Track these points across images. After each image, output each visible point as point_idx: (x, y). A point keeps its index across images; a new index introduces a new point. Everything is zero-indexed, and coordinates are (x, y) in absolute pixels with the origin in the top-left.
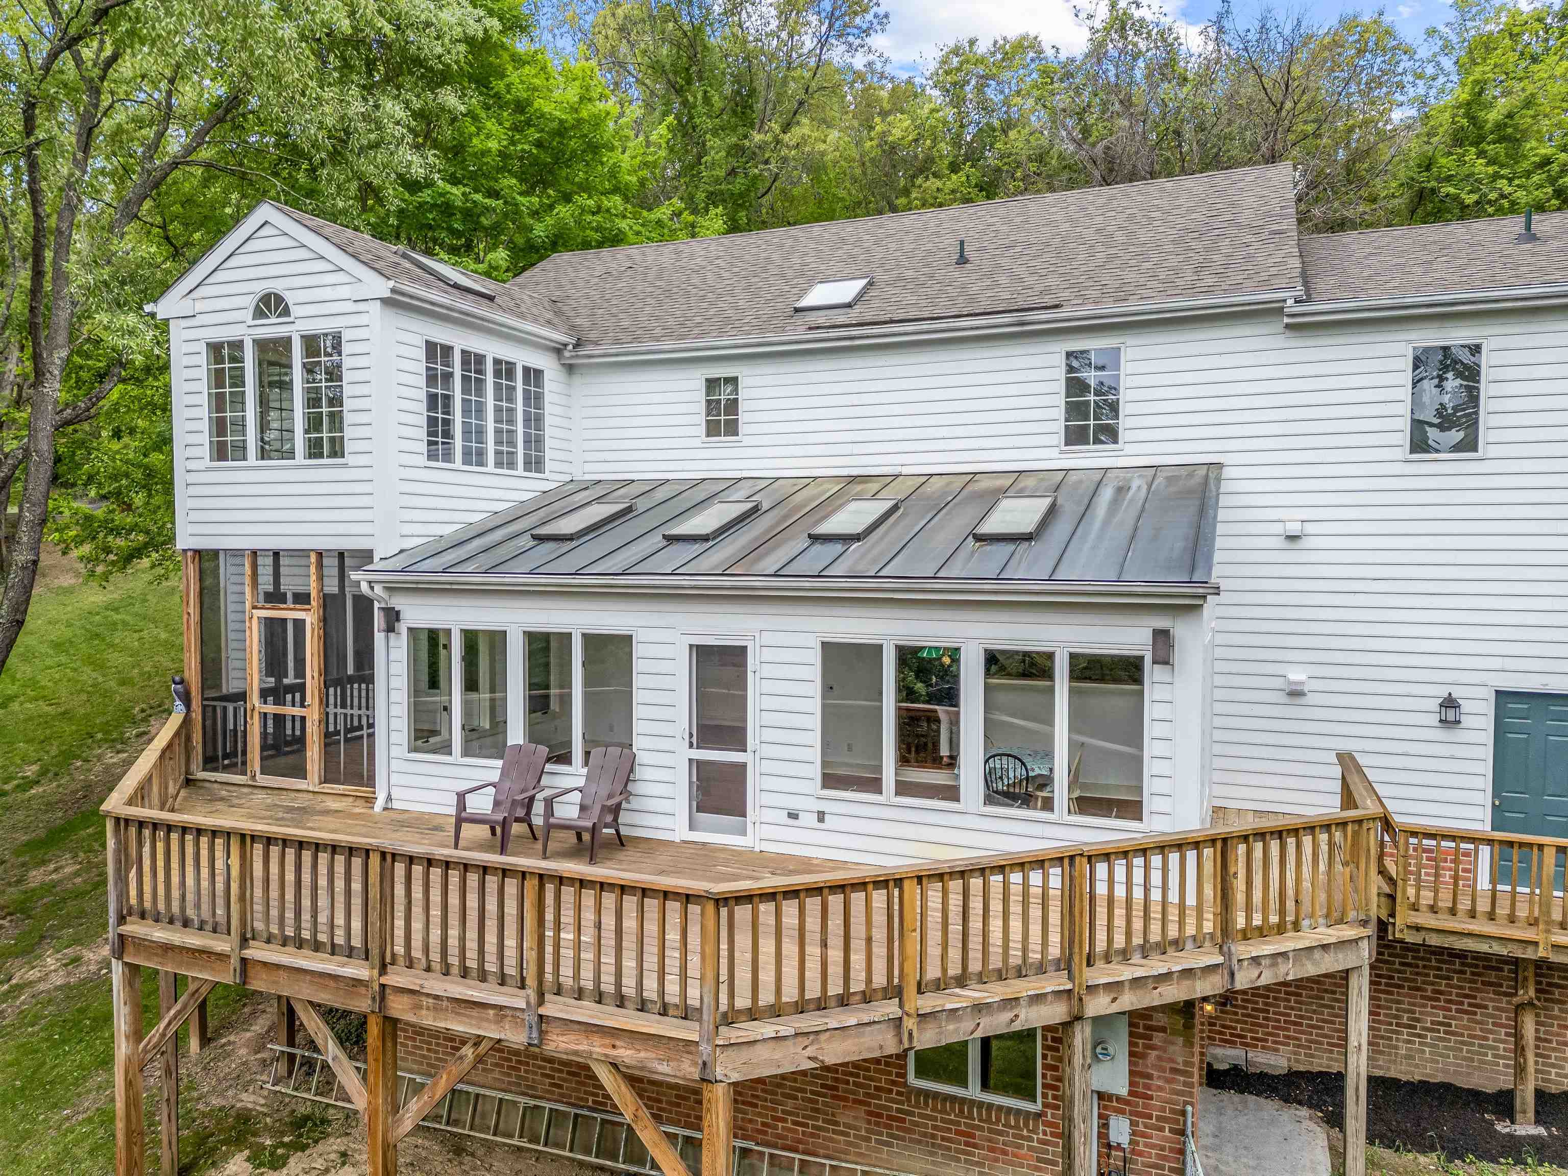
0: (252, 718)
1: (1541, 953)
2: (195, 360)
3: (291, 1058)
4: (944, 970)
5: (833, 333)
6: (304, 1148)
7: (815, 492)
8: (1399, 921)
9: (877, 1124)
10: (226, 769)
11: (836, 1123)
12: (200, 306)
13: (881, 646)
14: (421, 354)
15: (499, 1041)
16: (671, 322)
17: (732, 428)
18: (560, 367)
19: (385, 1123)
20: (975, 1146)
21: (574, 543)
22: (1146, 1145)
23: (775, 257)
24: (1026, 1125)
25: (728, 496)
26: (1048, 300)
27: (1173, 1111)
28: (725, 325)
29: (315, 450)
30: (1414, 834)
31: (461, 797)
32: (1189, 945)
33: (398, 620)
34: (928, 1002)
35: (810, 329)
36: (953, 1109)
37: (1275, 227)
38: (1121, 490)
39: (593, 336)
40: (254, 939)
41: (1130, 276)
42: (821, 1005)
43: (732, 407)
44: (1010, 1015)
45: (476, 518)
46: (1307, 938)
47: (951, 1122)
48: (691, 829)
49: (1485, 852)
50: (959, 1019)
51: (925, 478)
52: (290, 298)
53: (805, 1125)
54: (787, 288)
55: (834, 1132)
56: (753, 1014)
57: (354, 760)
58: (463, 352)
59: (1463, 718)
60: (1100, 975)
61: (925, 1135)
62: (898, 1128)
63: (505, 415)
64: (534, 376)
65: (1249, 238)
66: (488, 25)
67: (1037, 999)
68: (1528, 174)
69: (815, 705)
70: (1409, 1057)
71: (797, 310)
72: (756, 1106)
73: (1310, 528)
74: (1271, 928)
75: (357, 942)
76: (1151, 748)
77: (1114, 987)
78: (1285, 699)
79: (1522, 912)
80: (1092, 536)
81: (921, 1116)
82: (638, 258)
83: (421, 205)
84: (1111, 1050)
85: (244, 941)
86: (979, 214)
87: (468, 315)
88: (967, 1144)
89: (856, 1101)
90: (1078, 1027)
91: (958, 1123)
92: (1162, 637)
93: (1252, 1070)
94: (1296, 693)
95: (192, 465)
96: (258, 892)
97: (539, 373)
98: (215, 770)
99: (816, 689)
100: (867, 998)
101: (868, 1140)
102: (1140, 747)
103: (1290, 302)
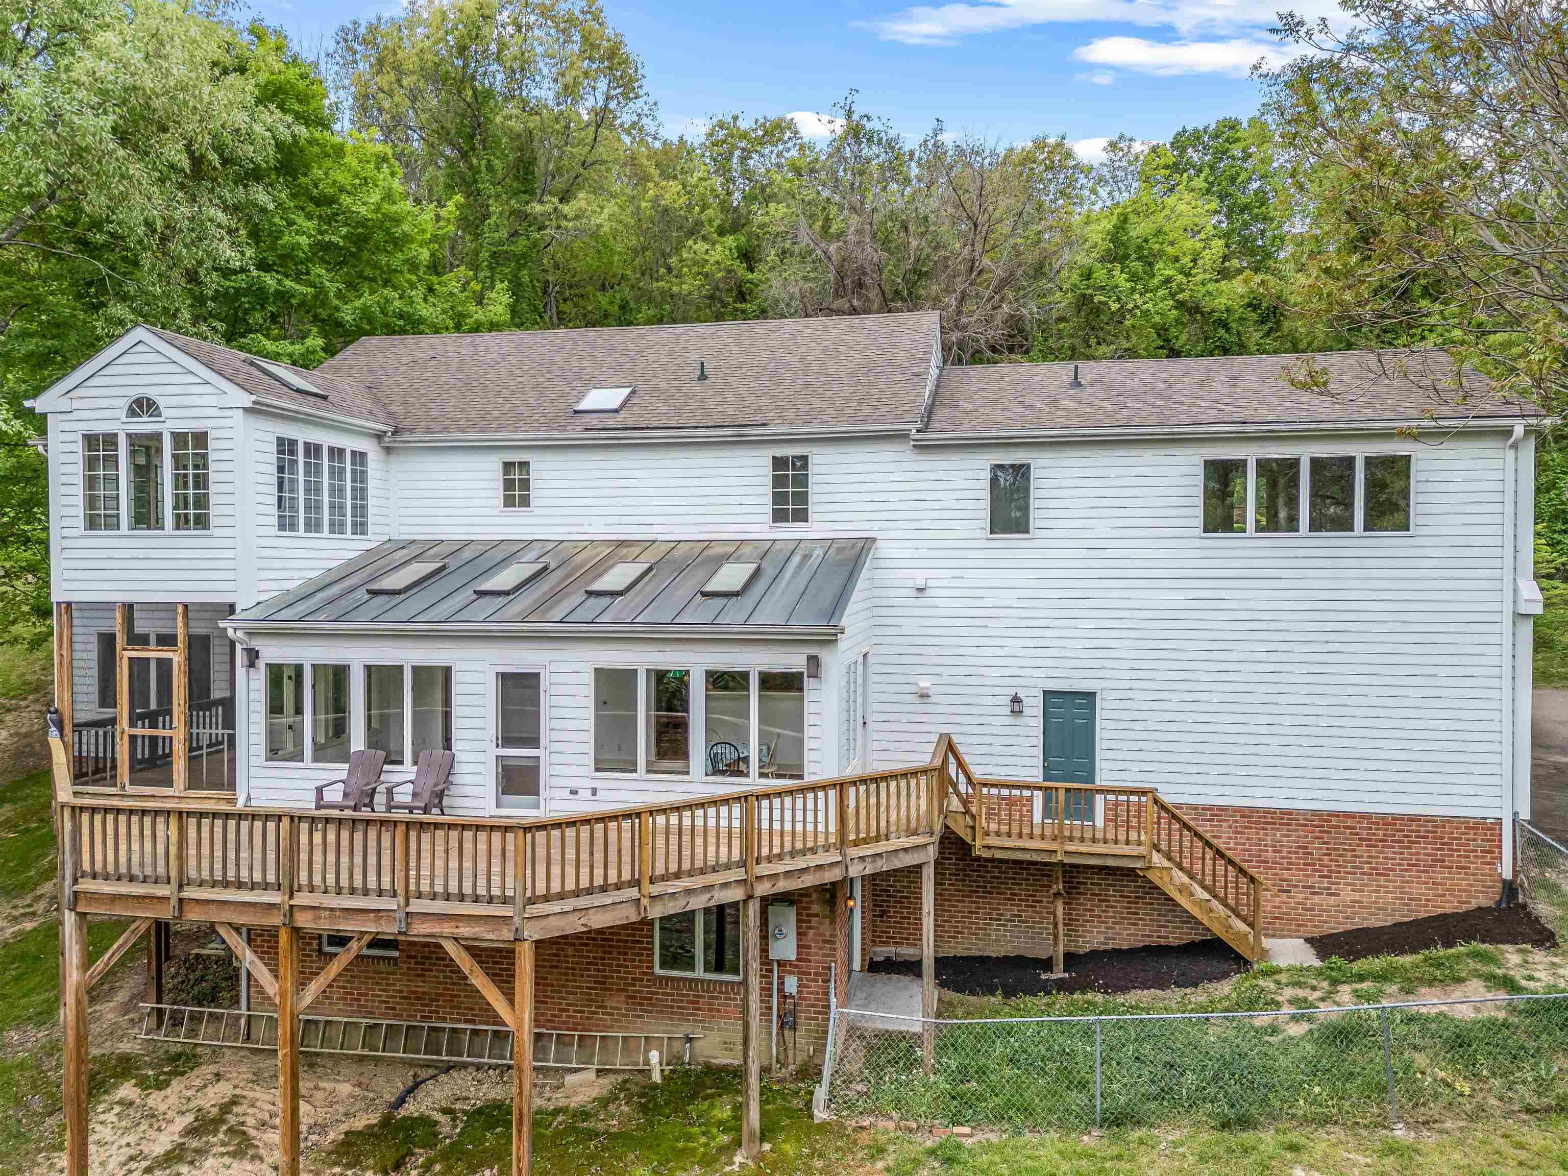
0: (121, 739)
1: (1059, 857)
2: (71, 447)
3: (160, 1013)
4: (667, 869)
5: (604, 434)
6: (182, 1074)
7: (592, 553)
8: (978, 843)
9: (633, 1004)
10: (95, 782)
11: (605, 1007)
12: (76, 404)
13: (636, 670)
14: (274, 448)
15: (378, 933)
16: (473, 414)
17: (525, 502)
18: (381, 450)
19: (292, 998)
20: (699, 1009)
21: (402, 597)
22: (808, 993)
23: (558, 358)
24: (733, 989)
25: (522, 557)
26: (759, 419)
27: (823, 968)
28: (518, 420)
29: (181, 522)
30: (985, 785)
31: (319, 791)
32: (820, 850)
33: (257, 657)
34: (656, 889)
35: (586, 429)
36: (684, 986)
37: (916, 370)
38: (806, 557)
39: (407, 423)
40: (188, 884)
41: (816, 403)
42: (590, 891)
43: (525, 484)
44: (709, 896)
45: (313, 574)
46: (895, 843)
47: (684, 995)
48: (497, 807)
49: (1038, 796)
50: (676, 899)
51: (673, 544)
52: (161, 402)
53: (583, 1012)
54: (568, 390)
55: (603, 1014)
56: (547, 898)
57: (215, 770)
58: (305, 443)
59: (1025, 709)
60: (764, 869)
61: (666, 1006)
62: (648, 1005)
63: (337, 491)
64: (360, 457)
65: (899, 377)
66: (297, 132)
67: (725, 885)
68: (1155, 290)
69: (590, 713)
70: (997, 941)
71: (576, 412)
72: (546, 1003)
73: (931, 583)
74: (871, 838)
75: (271, 878)
76: (808, 732)
77: (774, 877)
78: (918, 700)
79: (1048, 832)
80: (779, 592)
81: (663, 994)
82: (440, 348)
83: (237, 290)
84: (784, 931)
85: (181, 886)
86: (720, 333)
87: (309, 415)
88: (694, 1009)
89: (618, 990)
90: (751, 903)
91: (688, 995)
92: (814, 661)
93: (899, 959)
94: (924, 696)
95: (66, 533)
96: (192, 851)
97: (363, 455)
98: (86, 784)
99: (590, 702)
100: (618, 887)
101: (627, 1015)
102: (802, 731)
103: (914, 431)
